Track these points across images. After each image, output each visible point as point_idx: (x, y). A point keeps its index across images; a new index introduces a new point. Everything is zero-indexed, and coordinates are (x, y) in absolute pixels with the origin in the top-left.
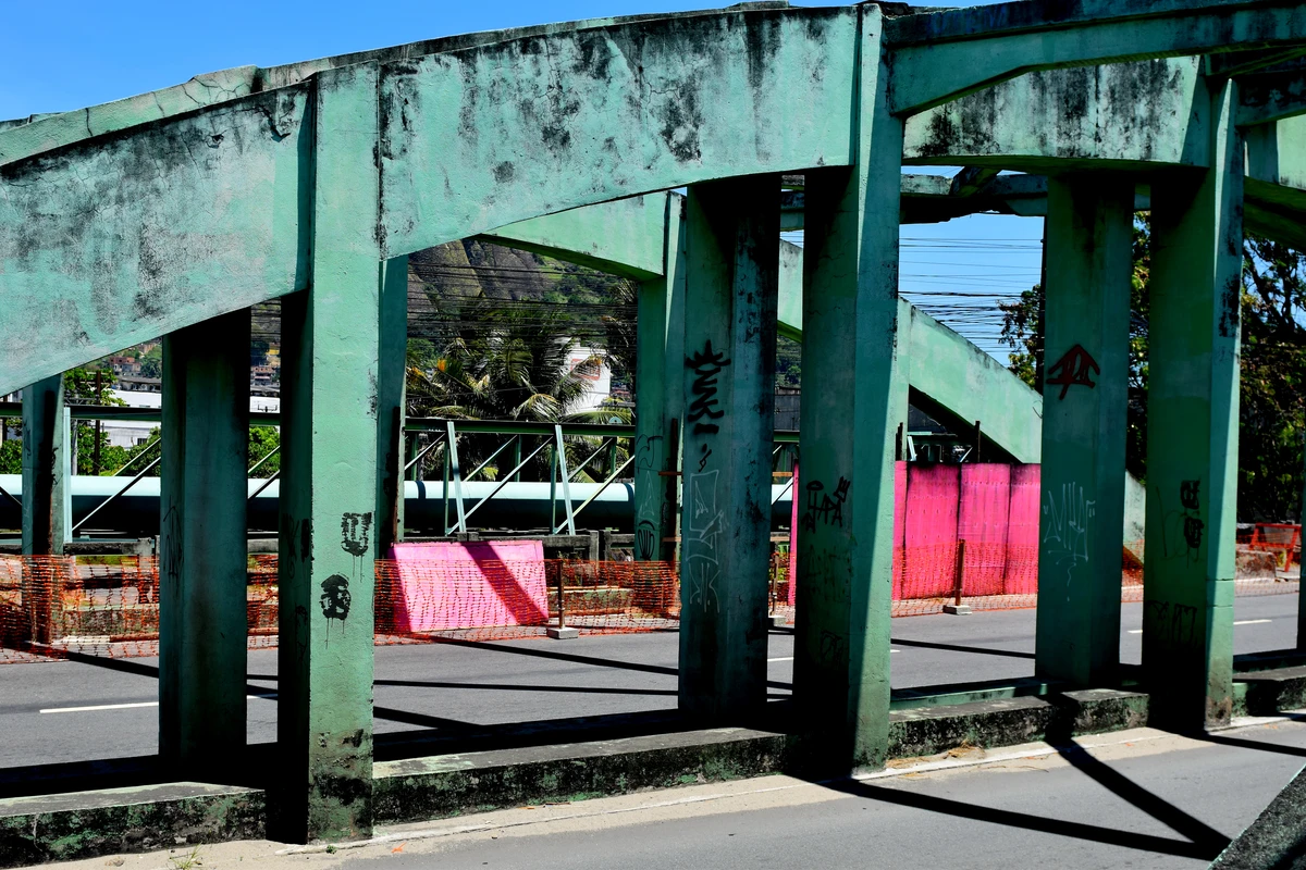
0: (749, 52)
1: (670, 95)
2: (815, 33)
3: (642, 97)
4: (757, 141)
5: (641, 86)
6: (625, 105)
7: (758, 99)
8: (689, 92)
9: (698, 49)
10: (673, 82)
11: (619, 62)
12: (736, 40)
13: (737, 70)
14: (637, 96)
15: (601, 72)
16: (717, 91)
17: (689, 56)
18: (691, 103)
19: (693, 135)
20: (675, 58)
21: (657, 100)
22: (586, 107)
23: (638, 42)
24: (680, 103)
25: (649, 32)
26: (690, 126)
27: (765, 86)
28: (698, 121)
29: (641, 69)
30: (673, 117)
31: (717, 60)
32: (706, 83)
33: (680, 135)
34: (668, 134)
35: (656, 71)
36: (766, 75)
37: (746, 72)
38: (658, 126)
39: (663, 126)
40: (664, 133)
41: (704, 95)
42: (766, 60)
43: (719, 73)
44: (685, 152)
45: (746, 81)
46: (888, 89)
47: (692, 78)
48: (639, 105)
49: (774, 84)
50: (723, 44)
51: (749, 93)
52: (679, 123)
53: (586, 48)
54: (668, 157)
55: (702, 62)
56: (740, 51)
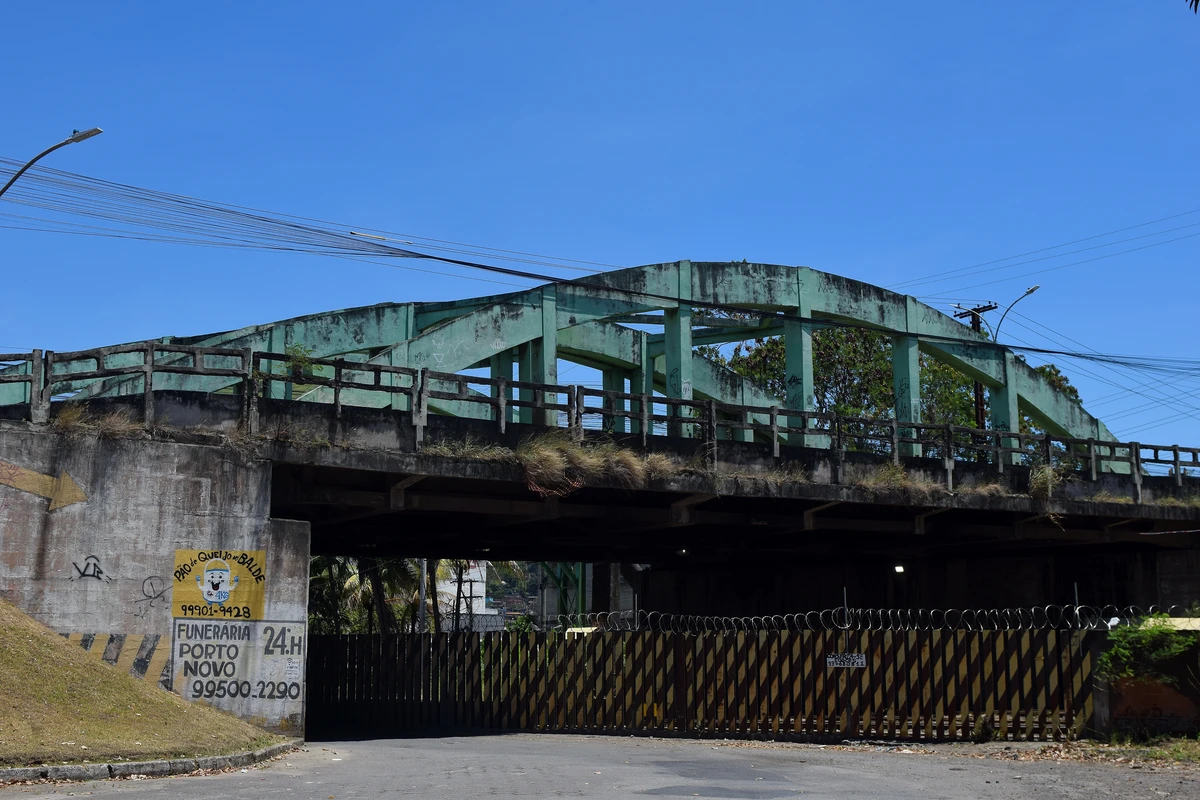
0: (376, 317)
1: (355, 328)
2: (395, 311)
4: (379, 339)
5: (348, 326)
6: (344, 331)
7: (379, 328)
8: (360, 327)
9: (363, 317)
10: (356, 325)
11: (342, 321)
12: (373, 314)
13: (373, 322)
14: (347, 328)
15: (338, 323)
16: (368, 327)
17: (360, 319)
18: (361, 330)
19: (362, 338)
20: (357, 320)
21: (352, 329)
22: (334, 332)
23: (347, 316)
24: (358, 330)
25: (351, 313)
26: (361, 336)
27: (381, 325)
28: (363, 334)
29: (348, 323)
30: (356, 333)
31: (368, 319)
33: (358, 337)
34: (355, 337)
35: (351, 323)
36: (381, 322)
37: (376, 322)
38: (352, 336)
39: (354, 335)
41: (364, 327)
42: (381, 319)
43: (368, 323)
44: (359, 342)
45: (375, 324)
46: (416, 325)
47: (361, 324)
48: (347, 331)
49: (384, 324)
50: (369, 316)
51: (376, 327)
53: (334, 318)
54: (355, 343)
55: (363, 320)
56: (374, 317)
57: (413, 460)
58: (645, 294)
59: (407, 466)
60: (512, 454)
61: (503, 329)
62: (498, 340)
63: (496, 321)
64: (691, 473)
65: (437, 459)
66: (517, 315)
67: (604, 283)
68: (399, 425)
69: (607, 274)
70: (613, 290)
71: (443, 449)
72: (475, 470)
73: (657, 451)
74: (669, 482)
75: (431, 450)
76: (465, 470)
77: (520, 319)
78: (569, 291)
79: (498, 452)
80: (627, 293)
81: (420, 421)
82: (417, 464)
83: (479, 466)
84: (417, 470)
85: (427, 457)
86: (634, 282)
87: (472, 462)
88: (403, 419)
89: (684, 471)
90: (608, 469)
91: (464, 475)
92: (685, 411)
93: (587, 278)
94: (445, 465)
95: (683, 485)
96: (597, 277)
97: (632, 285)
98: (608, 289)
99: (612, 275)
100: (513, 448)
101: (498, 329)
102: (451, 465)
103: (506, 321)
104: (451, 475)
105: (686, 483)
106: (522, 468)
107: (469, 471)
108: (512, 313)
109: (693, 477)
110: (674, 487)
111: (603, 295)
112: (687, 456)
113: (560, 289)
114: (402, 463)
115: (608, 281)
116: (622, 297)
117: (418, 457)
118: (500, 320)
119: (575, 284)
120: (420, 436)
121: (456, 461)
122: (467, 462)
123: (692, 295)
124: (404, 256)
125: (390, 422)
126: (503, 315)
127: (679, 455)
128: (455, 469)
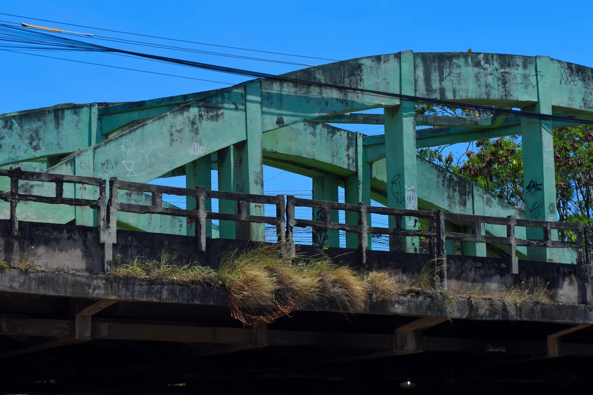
0: (55, 120)
1: (31, 133)
2: (76, 113)
3: (23, 134)
4: (58, 144)
5: (22, 131)
6: (17, 137)
7: (58, 133)
8: (37, 132)
9: (39, 120)
10: (32, 129)
11: (16, 125)
12: (51, 117)
13: (51, 125)
14: (21, 133)
15: (11, 128)
16: (45, 131)
17: (36, 122)
18: (37, 135)
19: (38, 143)
20: (32, 123)
21: (27, 135)
22: (7, 137)
23: (21, 119)
24: (34, 135)
25: (26, 116)
26: (37, 141)
27: (60, 129)
28: (39, 140)
29: (22, 127)
30: (32, 139)
31: (45, 123)
32: (42, 129)
33: (34, 144)
34: (31, 144)
35: (26, 127)
36: (61, 126)
37: (54, 126)
38: (27, 141)
39: (29, 141)
40: (29, 143)
41: (41, 133)
42: (60, 122)
43: (46, 126)
44: (36, 148)
45: (54, 128)
46: (100, 128)
47: (37, 128)
48: (22, 136)
49: (63, 128)
50: (47, 118)
51: (55, 132)
52: (34, 141)
53: (6, 122)
54: (31, 150)
55: (40, 124)
56: (52, 120)
57: (101, 283)
58: (362, 90)
59: (94, 290)
60: (213, 274)
61: (201, 132)
62: (196, 145)
63: (193, 123)
64: (418, 294)
65: (128, 281)
66: (217, 116)
67: (315, 78)
68: (84, 242)
69: (318, 68)
70: (326, 86)
71: (135, 269)
72: (172, 292)
73: (380, 268)
74: (392, 303)
75: (122, 271)
76: (161, 292)
77: (220, 121)
78: (276, 88)
79: (198, 272)
80: (342, 89)
81: (109, 237)
82: (106, 288)
83: (177, 288)
84: (106, 294)
85: (117, 279)
86: (350, 76)
87: (168, 284)
88: (90, 236)
89: (410, 292)
90: (323, 290)
91: (160, 298)
92: (410, 223)
93: (295, 72)
94: (137, 288)
95: (409, 307)
96: (308, 72)
97: (347, 80)
98: (320, 85)
99: (324, 68)
100: (215, 267)
101: (196, 132)
102: (145, 288)
103: (204, 122)
104: (145, 299)
105: (412, 305)
106: (225, 289)
107: (165, 294)
108: (211, 114)
109: (421, 298)
110: (398, 309)
111: (314, 92)
112: (413, 273)
113: (265, 84)
114: (89, 286)
115: (320, 77)
116: (335, 94)
117: (107, 279)
118: (197, 121)
119: (282, 79)
120: (109, 255)
121: (151, 283)
122: (163, 284)
123: (416, 91)
124: (91, 50)
125: (75, 240)
126: (201, 116)
127: (404, 272)
128: (149, 293)
